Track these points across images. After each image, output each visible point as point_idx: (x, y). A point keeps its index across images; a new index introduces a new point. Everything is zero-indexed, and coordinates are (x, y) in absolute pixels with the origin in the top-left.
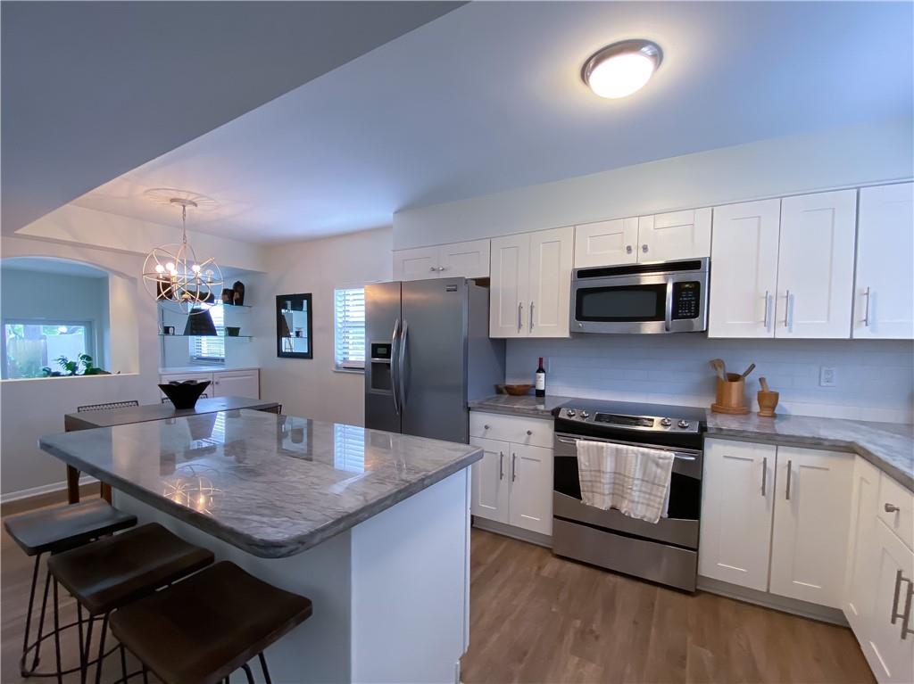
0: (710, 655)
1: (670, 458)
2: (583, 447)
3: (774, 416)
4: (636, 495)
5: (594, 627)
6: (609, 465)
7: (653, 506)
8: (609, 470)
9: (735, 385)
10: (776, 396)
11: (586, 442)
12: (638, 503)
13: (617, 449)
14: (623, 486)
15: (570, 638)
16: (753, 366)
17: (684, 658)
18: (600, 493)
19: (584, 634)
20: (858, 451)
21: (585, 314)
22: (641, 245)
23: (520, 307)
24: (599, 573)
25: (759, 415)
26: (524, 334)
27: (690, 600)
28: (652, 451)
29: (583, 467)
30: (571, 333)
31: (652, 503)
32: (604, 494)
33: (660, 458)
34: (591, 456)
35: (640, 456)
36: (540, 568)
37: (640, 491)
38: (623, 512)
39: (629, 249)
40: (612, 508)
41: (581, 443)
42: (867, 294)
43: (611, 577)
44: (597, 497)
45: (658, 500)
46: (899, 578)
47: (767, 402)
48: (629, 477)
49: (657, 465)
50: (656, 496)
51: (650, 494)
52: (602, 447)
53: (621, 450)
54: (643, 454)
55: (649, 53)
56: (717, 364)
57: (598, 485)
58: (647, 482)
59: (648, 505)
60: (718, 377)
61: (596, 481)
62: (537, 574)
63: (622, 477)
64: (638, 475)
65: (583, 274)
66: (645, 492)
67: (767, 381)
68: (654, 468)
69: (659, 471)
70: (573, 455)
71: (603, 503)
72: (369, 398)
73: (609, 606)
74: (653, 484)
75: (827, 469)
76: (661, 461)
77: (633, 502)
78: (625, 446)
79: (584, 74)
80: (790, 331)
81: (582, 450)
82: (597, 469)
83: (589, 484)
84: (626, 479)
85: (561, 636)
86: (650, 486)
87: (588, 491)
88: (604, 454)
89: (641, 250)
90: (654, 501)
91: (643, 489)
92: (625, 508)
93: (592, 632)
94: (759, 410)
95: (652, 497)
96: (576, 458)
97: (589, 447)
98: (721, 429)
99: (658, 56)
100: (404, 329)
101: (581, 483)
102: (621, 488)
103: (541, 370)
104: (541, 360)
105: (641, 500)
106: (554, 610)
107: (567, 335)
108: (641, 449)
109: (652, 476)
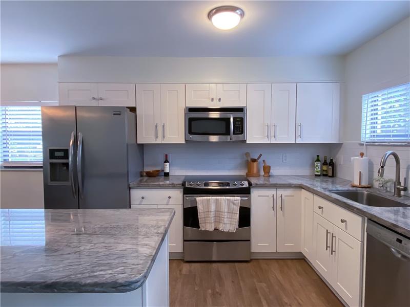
0: (265, 285)
1: (238, 200)
2: (200, 201)
3: (269, 176)
4: (226, 220)
5: (217, 290)
6: (213, 208)
7: (233, 224)
8: (213, 210)
9: (255, 163)
10: (270, 167)
11: (201, 198)
12: (227, 224)
13: (216, 199)
14: (220, 217)
15: (209, 300)
16: (261, 155)
17: (256, 289)
18: (209, 223)
19: (215, 295)
20: (304, 187)
21: (193, 131)
22: (218, 98)
23: (156, 127)
24: (209, 264)
25: (264, 176)
26: (159, 141)
27: (249, 264)
28: (231, 198)
29: (200, 211)
30: (186, 141)
31: (232, 223)
32: (211, 223)
33: (235, 200)
34: (204, 205)
35: (226, 201)
36: (180, 271)
37: (227, 218)
38: (220, 230)
39: (212, 100)
40: (215, 229)
41: (199, 199)
42: (300, 125)
43: (214, 265)
44: (207, 225)
45: (235, 220)
46: (327, 233)
47: (267, 170)
48: (222, 212)
49: (234, 204)
50: (234, 219)
51: (231, 218)
52: (209, 199)
53: (218, 199)
54: (228, 200)
55: (239, 13)
56: (247, 154)
57: (208, 218)
58: (230, 213)
59: (231, 224)
60: (248, 160)
61: (207, 217)
62: (181, 274)
63: (219, 213)
64: (226, 210)
65: (191, 110)
66: (229, 218)
67: (266, 161)
68: (233, 205)
69: (235, 206)
70: (195, 206)
71: (210, 227)
72: (47, 188)
73: (220, 278)
74: (232, 213)
75: (293, 196)
76: (235, 202)
77: (225, 224)
78: (220, 197)
79: (210, 15)
80: (276, 140)
81: (199, 203)
82: (207, 210)
83: (204, 219)
84: (221, 213)
85: (205, 301)
86: (231, 214)
87: (203, 223)
88: (211, 203)
89: (218, 100)
90: (233, 221)
91: (229, 216)
92: (221, 227)
93: (217, 293)
94: (263, 174)
95: (233, 220)
96: (197, 207)
97: (203, 200)
98: (257, 184)
99: (242, 15)
100: (80, 139)
101: (199, 220)
102: (219, 218)
103: (166, 161)
104: (166, 155)
105: (228, 222)
106: (196, 289)
107: (184, 142)
108: (227, 197)
109: (232, 210)
